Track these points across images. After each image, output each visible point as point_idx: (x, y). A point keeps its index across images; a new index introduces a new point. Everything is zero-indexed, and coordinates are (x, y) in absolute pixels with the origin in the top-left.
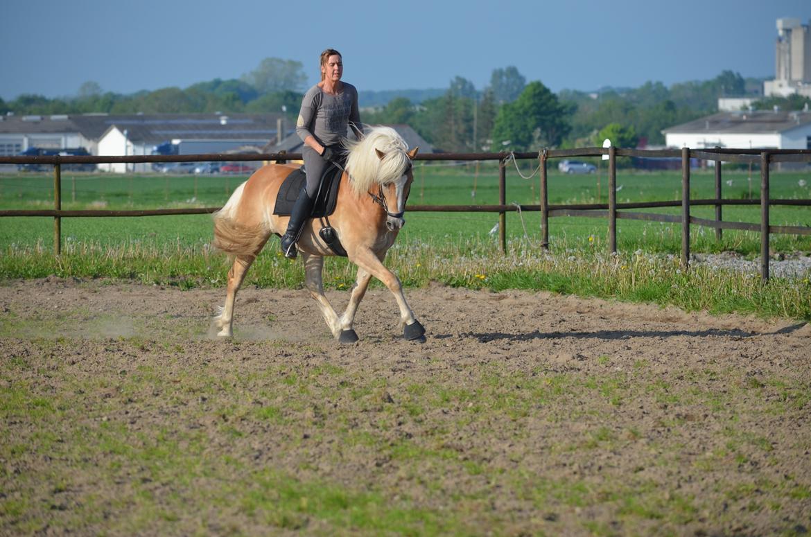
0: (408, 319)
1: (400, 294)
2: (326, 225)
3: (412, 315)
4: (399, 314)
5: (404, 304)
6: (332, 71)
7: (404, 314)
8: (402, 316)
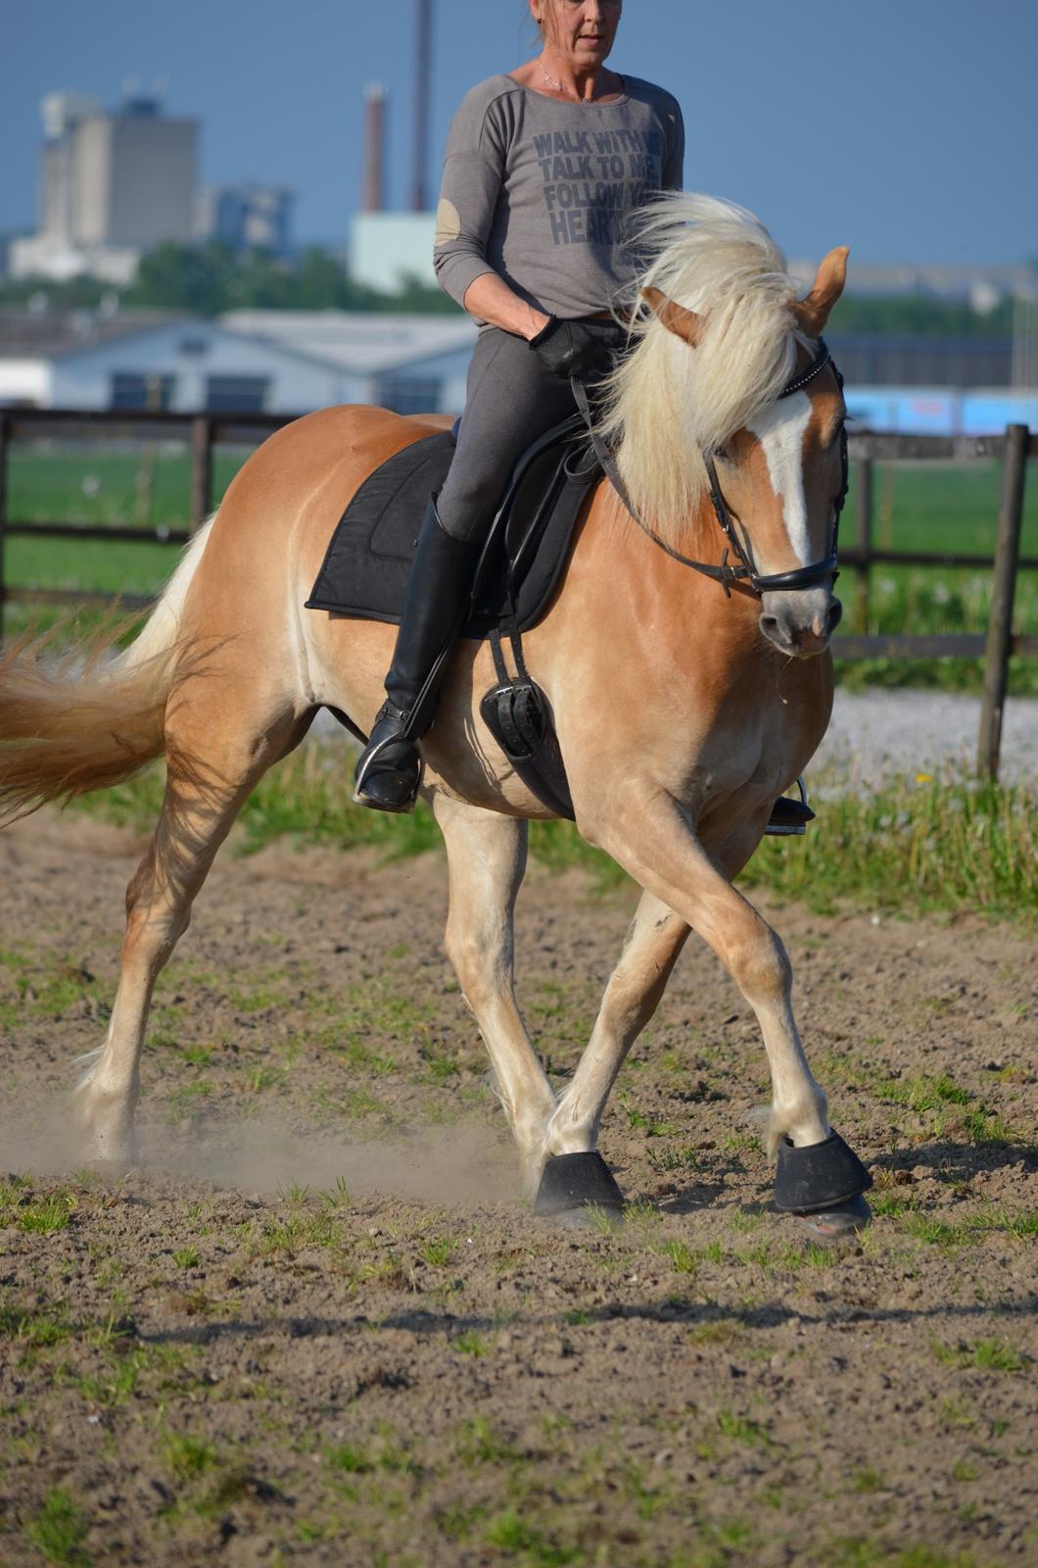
0: (799, 1119)
1: (781, 1008)
2: (513, 671)
3: (821, 1106)
4: (764, 1090)
5: (791, 1053)
6: (572, 21)
7: (788, 1096)
8: (776, 1105)
